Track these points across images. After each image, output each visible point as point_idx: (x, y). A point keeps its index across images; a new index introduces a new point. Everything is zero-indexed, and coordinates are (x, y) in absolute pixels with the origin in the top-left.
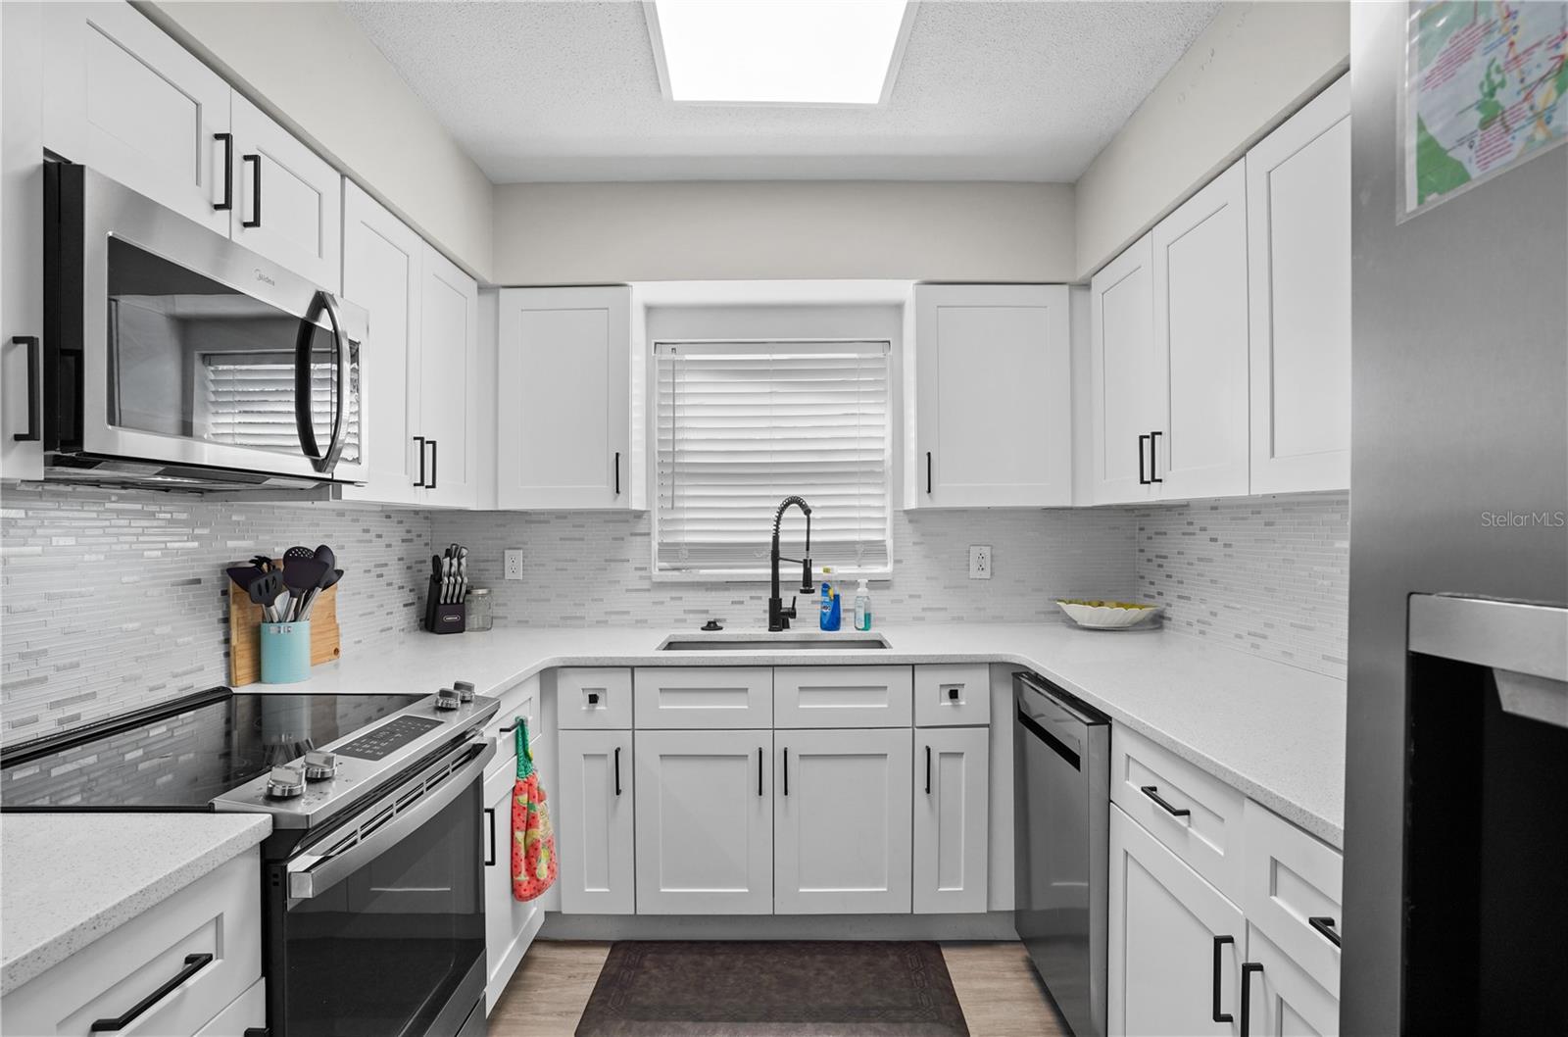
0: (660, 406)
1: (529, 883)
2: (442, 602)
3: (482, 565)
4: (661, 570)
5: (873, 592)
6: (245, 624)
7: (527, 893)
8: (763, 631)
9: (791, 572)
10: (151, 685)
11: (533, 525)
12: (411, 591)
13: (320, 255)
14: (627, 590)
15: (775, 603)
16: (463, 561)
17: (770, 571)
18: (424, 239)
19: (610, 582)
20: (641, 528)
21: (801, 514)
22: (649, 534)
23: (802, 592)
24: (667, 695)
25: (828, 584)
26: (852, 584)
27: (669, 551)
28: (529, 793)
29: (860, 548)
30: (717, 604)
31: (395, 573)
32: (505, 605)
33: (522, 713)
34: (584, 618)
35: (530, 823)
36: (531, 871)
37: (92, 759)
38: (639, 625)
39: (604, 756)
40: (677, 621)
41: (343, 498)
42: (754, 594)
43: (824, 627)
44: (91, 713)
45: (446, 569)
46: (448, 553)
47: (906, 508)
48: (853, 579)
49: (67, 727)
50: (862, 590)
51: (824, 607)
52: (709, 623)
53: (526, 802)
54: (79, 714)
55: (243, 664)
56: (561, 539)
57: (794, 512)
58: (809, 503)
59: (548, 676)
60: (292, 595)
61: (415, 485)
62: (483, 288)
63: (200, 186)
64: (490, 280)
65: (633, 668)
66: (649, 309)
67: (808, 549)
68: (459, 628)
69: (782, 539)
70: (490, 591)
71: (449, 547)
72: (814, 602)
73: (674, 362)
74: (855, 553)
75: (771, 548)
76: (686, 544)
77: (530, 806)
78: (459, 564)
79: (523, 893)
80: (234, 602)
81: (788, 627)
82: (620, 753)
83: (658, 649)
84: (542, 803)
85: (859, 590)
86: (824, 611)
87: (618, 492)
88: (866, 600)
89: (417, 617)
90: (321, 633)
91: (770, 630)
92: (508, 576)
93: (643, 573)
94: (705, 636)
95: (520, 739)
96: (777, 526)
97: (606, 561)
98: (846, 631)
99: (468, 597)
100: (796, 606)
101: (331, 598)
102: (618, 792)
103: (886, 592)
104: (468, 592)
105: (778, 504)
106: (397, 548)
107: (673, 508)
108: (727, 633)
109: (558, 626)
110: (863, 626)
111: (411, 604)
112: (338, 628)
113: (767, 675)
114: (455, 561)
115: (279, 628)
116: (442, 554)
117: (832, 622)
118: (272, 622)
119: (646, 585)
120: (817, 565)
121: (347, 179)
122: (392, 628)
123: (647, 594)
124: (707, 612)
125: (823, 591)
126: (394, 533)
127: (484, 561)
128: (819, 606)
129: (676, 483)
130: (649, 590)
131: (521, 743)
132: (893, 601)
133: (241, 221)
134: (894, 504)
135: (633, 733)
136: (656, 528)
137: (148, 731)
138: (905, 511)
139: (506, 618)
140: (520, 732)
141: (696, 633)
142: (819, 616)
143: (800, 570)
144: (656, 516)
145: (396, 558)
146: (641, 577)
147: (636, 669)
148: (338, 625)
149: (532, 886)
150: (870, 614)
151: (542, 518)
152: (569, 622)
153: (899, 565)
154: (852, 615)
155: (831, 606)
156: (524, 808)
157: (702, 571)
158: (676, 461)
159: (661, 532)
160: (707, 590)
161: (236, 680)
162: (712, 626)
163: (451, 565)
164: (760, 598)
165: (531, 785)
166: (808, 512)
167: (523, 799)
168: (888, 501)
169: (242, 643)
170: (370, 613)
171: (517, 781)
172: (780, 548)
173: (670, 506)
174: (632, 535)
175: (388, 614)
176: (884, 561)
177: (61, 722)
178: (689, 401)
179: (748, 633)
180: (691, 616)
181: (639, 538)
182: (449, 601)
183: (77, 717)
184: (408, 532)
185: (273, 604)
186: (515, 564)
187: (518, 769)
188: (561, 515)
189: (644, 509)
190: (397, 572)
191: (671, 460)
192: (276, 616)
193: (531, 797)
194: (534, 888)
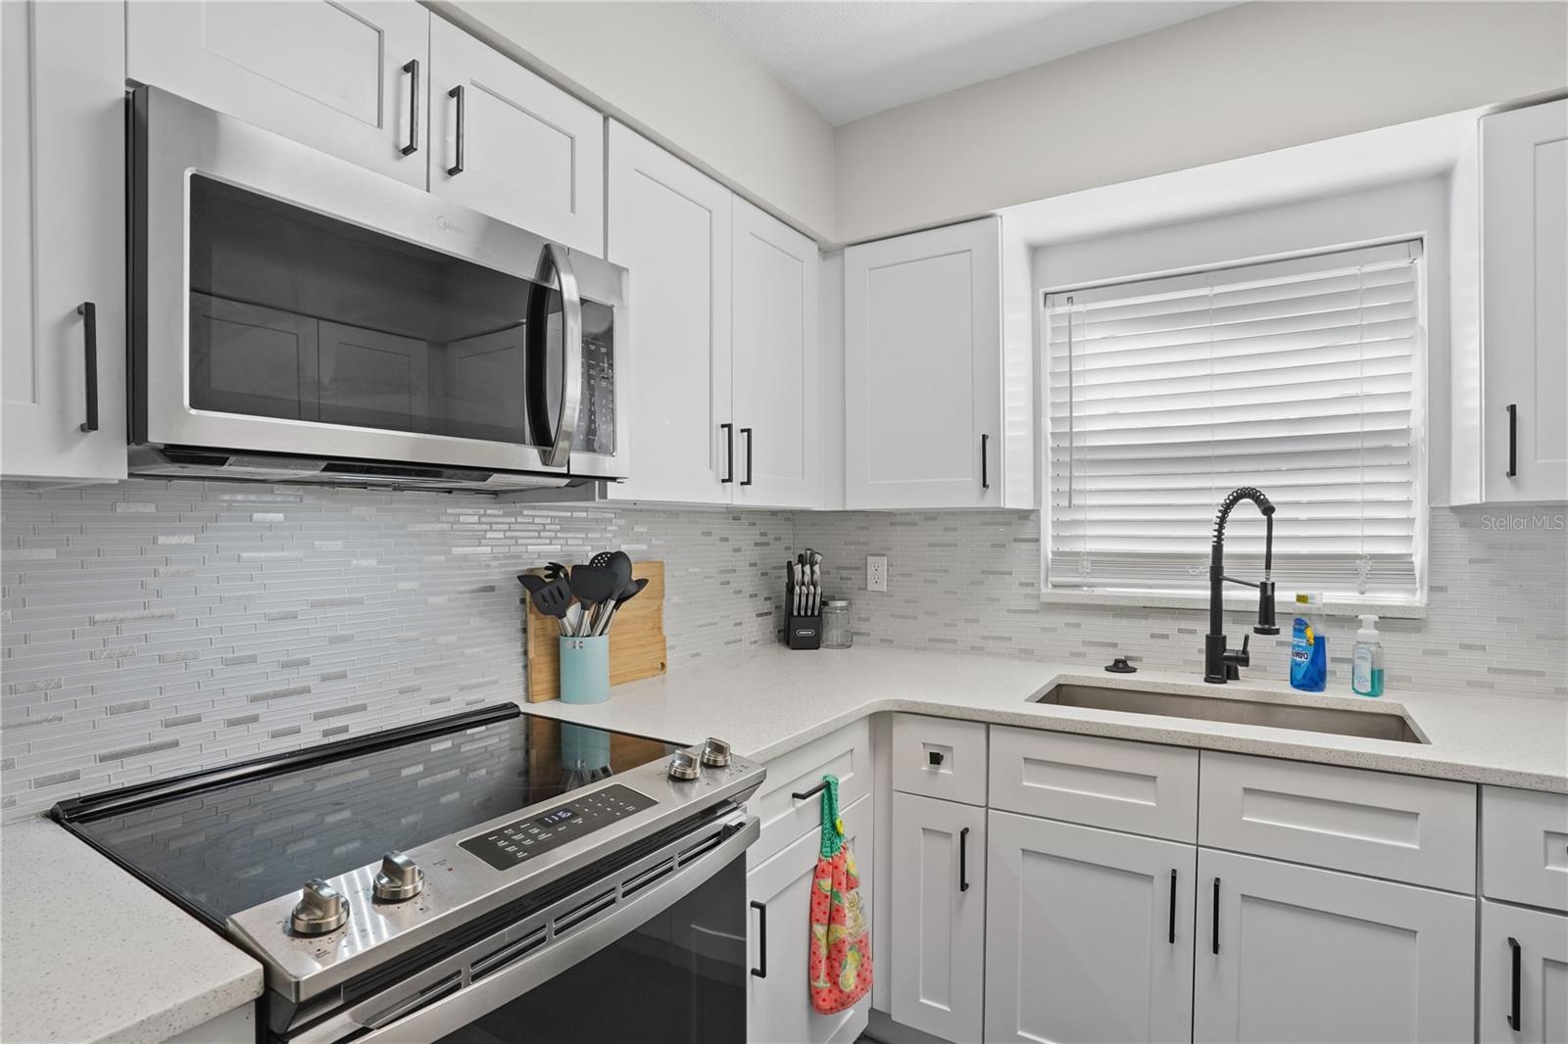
0: (1054, 375)
1: (830, 991)
2: (795, 613)
3: (844, 574)
4: (1055, 586)
5: (1387, 636)
6: (544, 635)
7: (826, 1005)
8: (1194, 680)
9: (1240, 596)
10: (434, 696)
11: (898, 528)
12: (765, 599)
13: (573, 210)
14: (1009, 611)
15: (1215, 641)
16: (817, 568)
17: (1208, 593)
18: (733, 191)
19: (988, 599)
20: (1027, 532)
21: (1256, 513)
22: (1037, 540)
23: (1257, 631)
24: (1034, 768)
25: (1303, 618)
26: (1347, 620)
27: (1066, 559)
28: (833, 877)
29: (1365, 567)
30: (1130, 637)
31: (746, 580)
32: (868, 619)
33: (829, 772)
34: (956, 642)
35: (833, 917)
36: (833, 977)
37: (364, 774)
38: (1023, 655)
39: (948, 835)
40: (1072, 654)
41: (609, 497)
42: (1184, 625)
43: (1296, 684)
44: (359, 726)
45: (798, 576)
46: (802, 560)
47: (1455, 503)
48: (1349, 613)
49: (332, 739)
50: (1368, 632)
51: (1298, 654)
52: (1117, 662)
53: (829, 889)
54: (347, 726)
55: (542, 677)
56: (930, 545)
57: (1247, 510)
58: (1272, 498)
59: (881, 722)
60: (584, 608)
61: (723, 481)
62: (826, 252)
63: (382, 128)
64: (831, 237)
65: (988, 724)
66: (1035, 250)
67: (1268, 567)
68: (813, 644)
69: (1228, 548)
70: (850, 604)
71: (803, 552)
72: (1280, 644)
73: (1070, 316)
74: (1356, 573)
75: (1209, 562)
76: (1090, 554)
77: (834, 895)
78: (813, 572)
79: (821, 1003)
80: (531, 612)
81: (1236, 678)
82: (968, 837)
83: (1028, 700)
84: (853, 891)
85: (1361, 631)
86: (1298, 659)
87: (985, 485)
88: (1373, 649)
89: (774, 628)
90: (642, 646)
91: (1206, 680)
92: (871, 586)
93: (1029, 590)
94: (1108, 680)
95: (826, 807)
96: (1220, 531)
97: (983, 572)
98: (1336, 694)
99: (826, 609)
100: (1248, 649)
101: (656, 608)
102: (964, 886)
103: (1413, 637)
104: (824, 603)
105: (1221, 499)
106: (748, 553)
107: (1070, 507)
108: (1141, 679)
109: (926, 649)
110: (1369, 689)
111: (766, 614)
112: (664, 641)
113: (1190, 761)
114: (807, 569)
115: (575, 642)
116: (795, 560)
117: (1313, 677)
118: (566, 636)
119: (1032, 605)
120: (1282, 588)
121: (611, 120)
122: (741, 640)
123: (1034, 617)
124: (1114, 645)
125: (1295, 630)
126: (745, 537)
127: (847, 569)
128: (1289, 650)
129: (1076, 473)
130: (1037, 612)
131: (826, 812)
132: (1426, 652)
133: (444, 168)
134: (1431, 497)
135: (987, 812)
136: (1047, 532)
137: (429, 745)
138: (1454, 509)
139: (868, 634)
140: (826, 797)
141: (1095, 674)
142: (1290, 664)
143: (1255, 595)
144: (1047, 517)
145: (747, 563)
146: (1028, 596)
147: (991, 726)
148: (665, 637)
149: (833, 997)
150: (1381, 672)
151: (908, 519)
152: (938, 645)
153: (1439, 596)
154: (1347, 667)
155: (1310, 652)
156: (827, 897)
157: (1108, 589)
158: (1074, 445)
159: (1056, 538)
160: (1115, 616)
161: (533, 696)
162: (1120, 666)
163: (803, 573)
164: (1193, 632)
165: (836, 867)
166: (1268, 510)
167: (826, 884)
168: (1419, 494)
169: (539, 656)
170: (712, 624)
171: (820, 860)
172: (1225, 563)
173: (1067, 504)
174: (1015, 540)
175: (736, 624)
176: (1410, 586)
177: (326, 734)
178: (1091, 365)
179: (1171, 681)
180: (1093, 649)
181: (1024, 546)
182: (802, 613)
183: (345, 729)
184: (762, 534)
185: (565, 615)
186: (878, 574)
187: (822, 844)
188: (930, 516)
189: (1031, 508)
190: (749, 579)
191: (1067, 444)
192: (569, 629)
193: (836, 883)
194: (836, 1000)
